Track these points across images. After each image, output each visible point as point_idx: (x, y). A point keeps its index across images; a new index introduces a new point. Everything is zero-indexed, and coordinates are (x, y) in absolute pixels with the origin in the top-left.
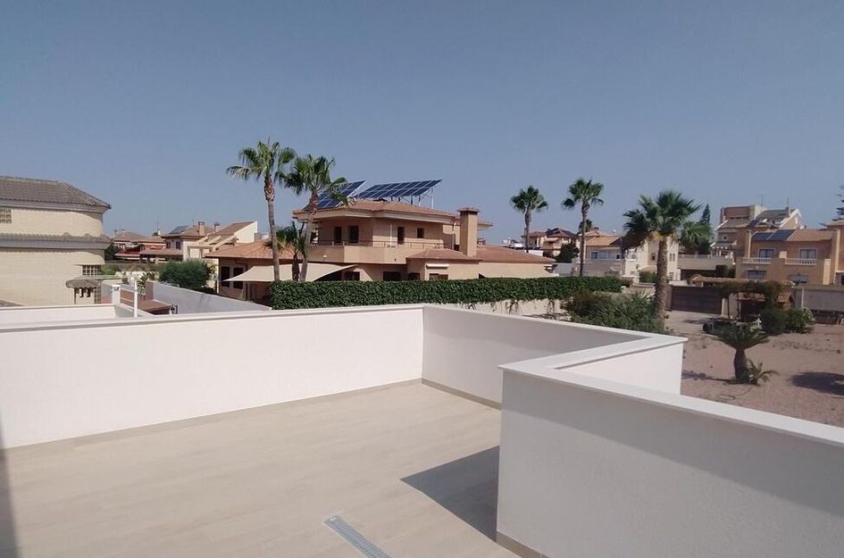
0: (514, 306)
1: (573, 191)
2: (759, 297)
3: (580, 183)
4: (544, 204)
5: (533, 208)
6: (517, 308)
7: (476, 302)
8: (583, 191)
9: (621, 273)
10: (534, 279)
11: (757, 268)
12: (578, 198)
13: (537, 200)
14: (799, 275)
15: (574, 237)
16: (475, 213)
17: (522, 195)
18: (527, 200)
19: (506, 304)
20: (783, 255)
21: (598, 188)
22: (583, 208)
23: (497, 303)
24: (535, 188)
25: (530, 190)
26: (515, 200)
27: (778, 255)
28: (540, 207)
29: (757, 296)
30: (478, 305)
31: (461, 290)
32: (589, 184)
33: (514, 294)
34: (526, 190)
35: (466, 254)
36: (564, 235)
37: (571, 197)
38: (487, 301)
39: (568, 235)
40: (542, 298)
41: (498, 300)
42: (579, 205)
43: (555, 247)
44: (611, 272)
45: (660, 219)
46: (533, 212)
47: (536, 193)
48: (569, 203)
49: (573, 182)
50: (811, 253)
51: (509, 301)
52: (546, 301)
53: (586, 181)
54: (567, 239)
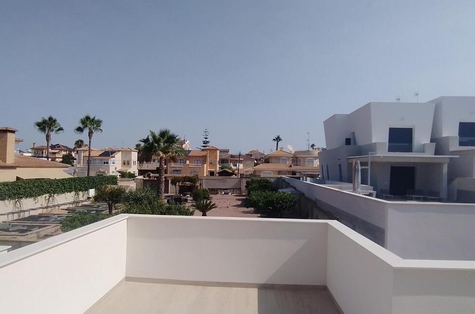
0: (51, 198)
1: (83, 122)
2: (188, 183)
3: (88, 118)
4: (61, 129)
5: (52, 131)
6: (53, 199)
7: (22, 198)
8: (90, 124)
9: (107, 172)
10: (65, 179)
11: (177, 169)
12: (86, 126)
13: (55, 126)
14: (195, 172)
15: (71, 150)
16: (13, 132)
17: (44, 122)
18: (47, 125)
19: (45, 197)
20: (188, 162)
21: (98, 123)
22: (89, 133)
23: (39, 198)
24: (54, 117)
25: (50, 119)
26: (39, 124)
27: (186, 162)
28: (58, 130)
29: (187, 183)
30: (24, 200)
31: (9, 190)
32: (93, 119)
33: (51, 190)
34: (47, 119)
35: (5, 162)
36: (64, 148)
37: (81, 125)
38: (31, 196)
39: (66, 149)
40: (70, 192)
41: (39, 195)
42: (86, 131)
43: (57, 156)
44: (100, 172)
45: (162, 144)
46: (52, 134)
47: (55, 121)
48: (80, 130)
49: (83, 116)
50: (199, 161)
51: (47, 195)
52: (73, 193)
53: (92, 117)
54: (66, 151)
